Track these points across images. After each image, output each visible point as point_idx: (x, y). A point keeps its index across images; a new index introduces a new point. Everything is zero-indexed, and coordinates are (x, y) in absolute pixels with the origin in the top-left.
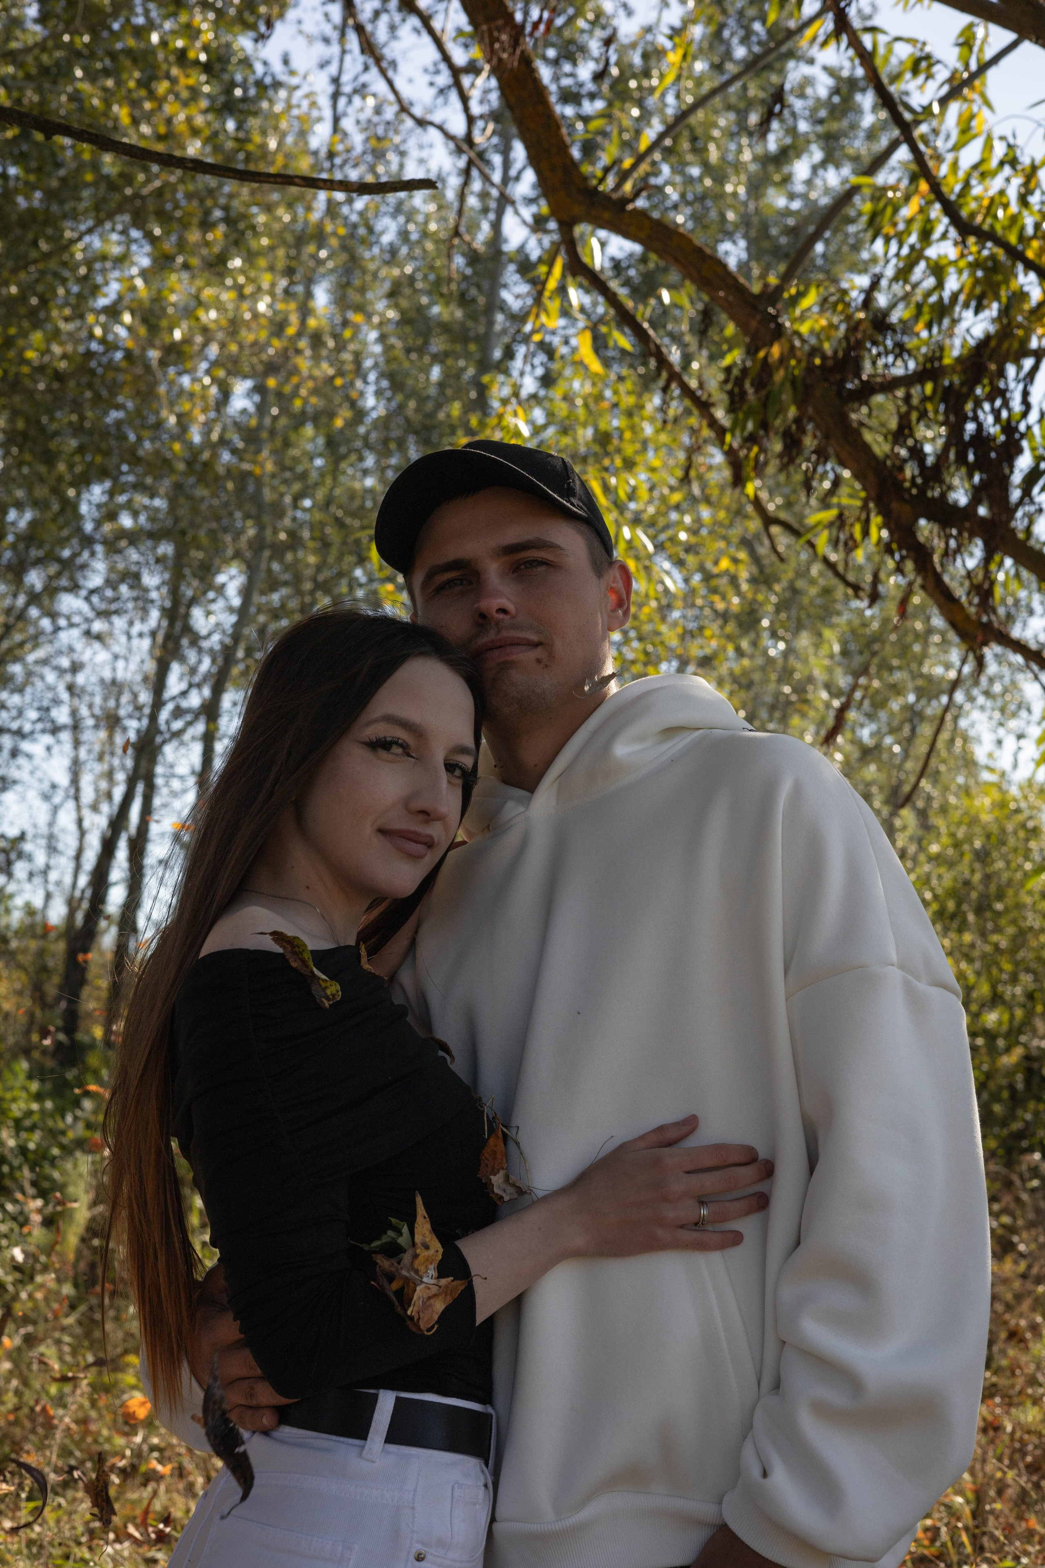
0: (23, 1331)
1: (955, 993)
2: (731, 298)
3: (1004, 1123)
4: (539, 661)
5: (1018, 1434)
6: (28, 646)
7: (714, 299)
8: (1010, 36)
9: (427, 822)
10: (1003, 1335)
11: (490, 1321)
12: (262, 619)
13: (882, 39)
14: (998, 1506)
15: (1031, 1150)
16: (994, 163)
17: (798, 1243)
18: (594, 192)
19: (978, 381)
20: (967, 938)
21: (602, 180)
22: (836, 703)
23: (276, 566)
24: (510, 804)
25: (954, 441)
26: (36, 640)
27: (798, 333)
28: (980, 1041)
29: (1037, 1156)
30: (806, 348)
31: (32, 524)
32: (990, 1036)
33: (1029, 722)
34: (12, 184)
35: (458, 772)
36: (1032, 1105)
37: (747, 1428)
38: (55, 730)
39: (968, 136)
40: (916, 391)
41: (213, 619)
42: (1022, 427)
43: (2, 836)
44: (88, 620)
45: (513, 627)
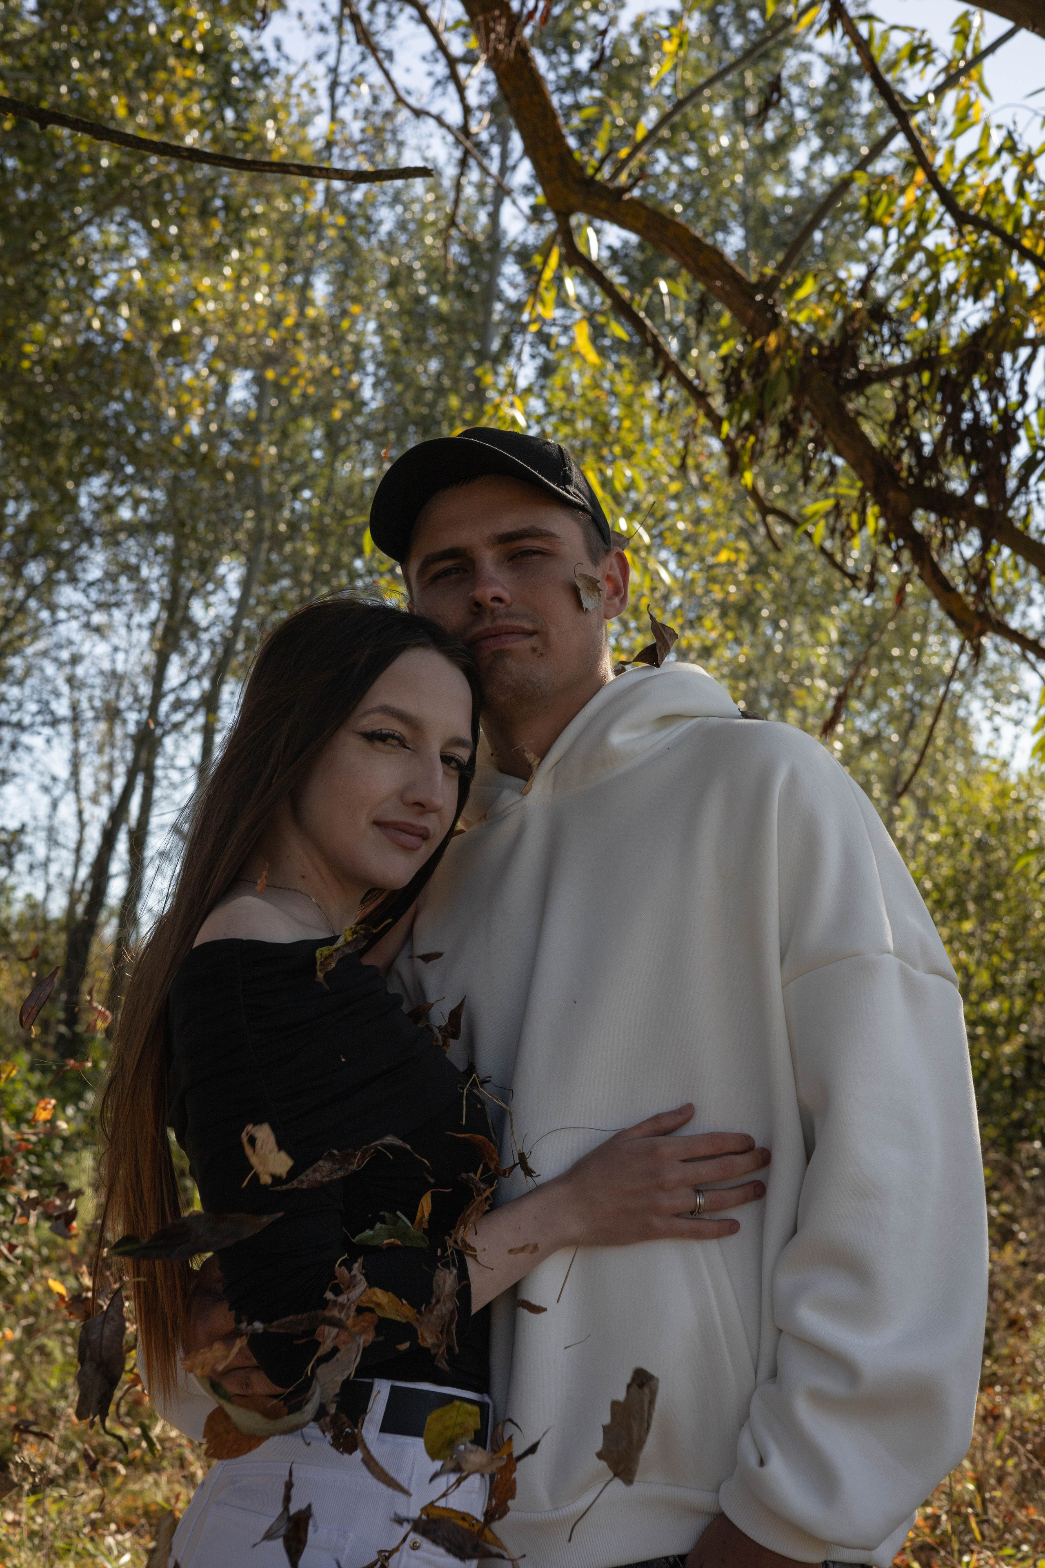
0: (24, 1322)
1: (953, 981)
2: (727, 288)
3: (1006, 1111)
4: (534, 650)
5: (1017, 1423)
6: (28, 639)
7: (710, 288)
8: (1007, 25)
9: (422, 814)
10: (1003, 1323)
11: (487, 1309)
12: (261, 610)
13: (879, 27)
14: (998, 1494)
15: (1030, 1139)
16: (992, 151)
17: (795, 1231)
18: (591, 182)
19: (974, 371)
20: (968, 926)
21: (598, 170)
22: (834, 691)
23: (274, 557)
24: (506, 793)
25: (950, 430)
26: (35, 633)
27: (796, 324)
28: (980, 1030)
29: (1037, 1144)
30: (804, 338)
31: (32, 515)
32: (990, 1023)
33: (1027, 712)
34: (9, 176)
35: (454, 764)
36: (1032, 1094)
37: (744, 1417)
38: (55, 722)
39: (965, 124)
40: (912, 380)
41: (212, 612)
42: (1019, 416)
43: (3, 829)
44: (87, 613)
45: (510, 615)
